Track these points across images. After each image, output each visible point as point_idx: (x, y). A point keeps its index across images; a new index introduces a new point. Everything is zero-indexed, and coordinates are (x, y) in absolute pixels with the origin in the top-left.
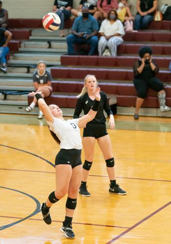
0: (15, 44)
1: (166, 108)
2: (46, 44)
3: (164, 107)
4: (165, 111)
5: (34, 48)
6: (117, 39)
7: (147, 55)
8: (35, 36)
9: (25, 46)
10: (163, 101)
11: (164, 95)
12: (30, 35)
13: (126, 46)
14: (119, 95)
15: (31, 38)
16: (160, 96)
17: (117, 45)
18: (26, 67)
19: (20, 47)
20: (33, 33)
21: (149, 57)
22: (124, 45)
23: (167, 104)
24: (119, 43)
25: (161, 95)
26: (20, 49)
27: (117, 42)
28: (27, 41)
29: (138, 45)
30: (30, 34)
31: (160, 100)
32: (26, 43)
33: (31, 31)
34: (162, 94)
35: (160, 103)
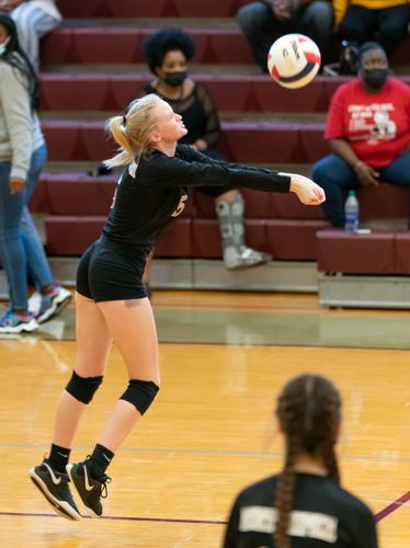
1: (247, 253)
3: (241, 252)
4: (243, 267)
6: (39, 9)
7: (175, 56)
10: (234, 231)
11: (238, 209)
13: (73, 36)
14: (53, 213)
16: (224, 212)
17: (38, 32)
21: (182, 64)
22: (67, 31)
23: (249, 241)
24: (47, 28)
25: (226, 207)
27: (39, 22)
29: (114, 30)
31: (223, 227)
34: (231, 204)
35: (225, 235)
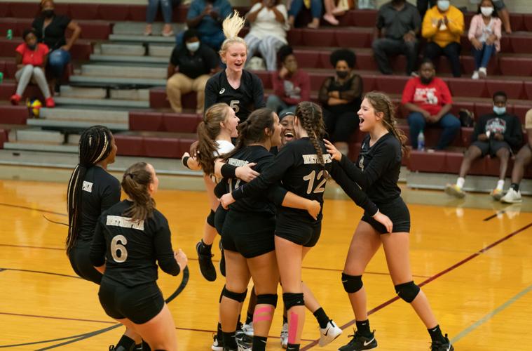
0: (84, 47)
2: (140, 49)
5: (119, 55)
8: (119, 34)
9: (101, 53)
12: (111, 32)
15: (112, 37)
17: (276, 49)
18: (103, 88)
19: (93, 52)
20: (116, 29)
26: (93, 57)
27: (276, 44)
28: (105, 43)
30: (110, 30)
32: (104, 46)
33: (112, 26)
